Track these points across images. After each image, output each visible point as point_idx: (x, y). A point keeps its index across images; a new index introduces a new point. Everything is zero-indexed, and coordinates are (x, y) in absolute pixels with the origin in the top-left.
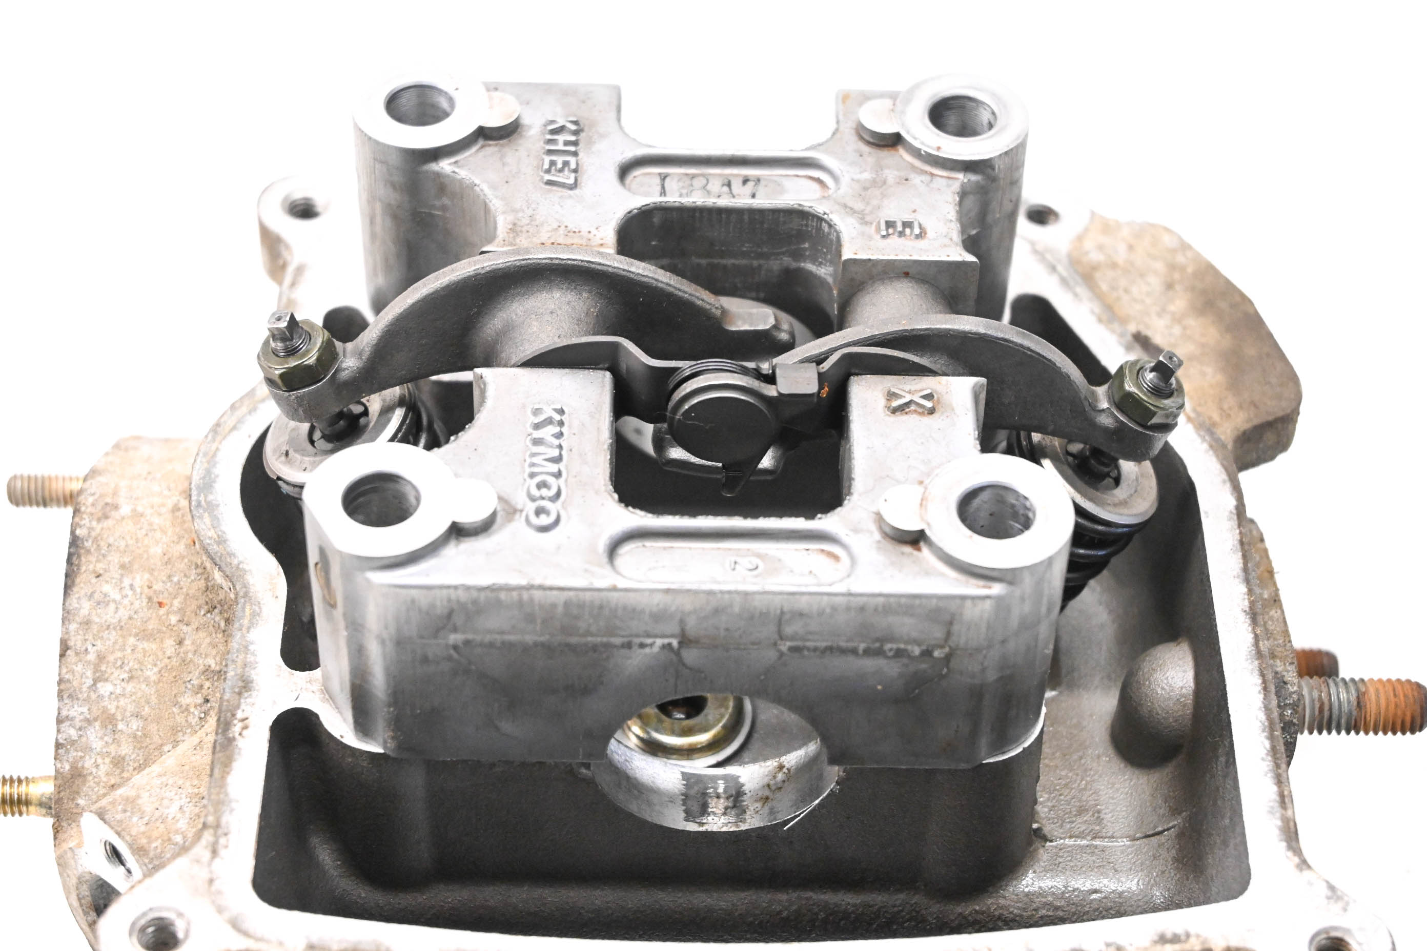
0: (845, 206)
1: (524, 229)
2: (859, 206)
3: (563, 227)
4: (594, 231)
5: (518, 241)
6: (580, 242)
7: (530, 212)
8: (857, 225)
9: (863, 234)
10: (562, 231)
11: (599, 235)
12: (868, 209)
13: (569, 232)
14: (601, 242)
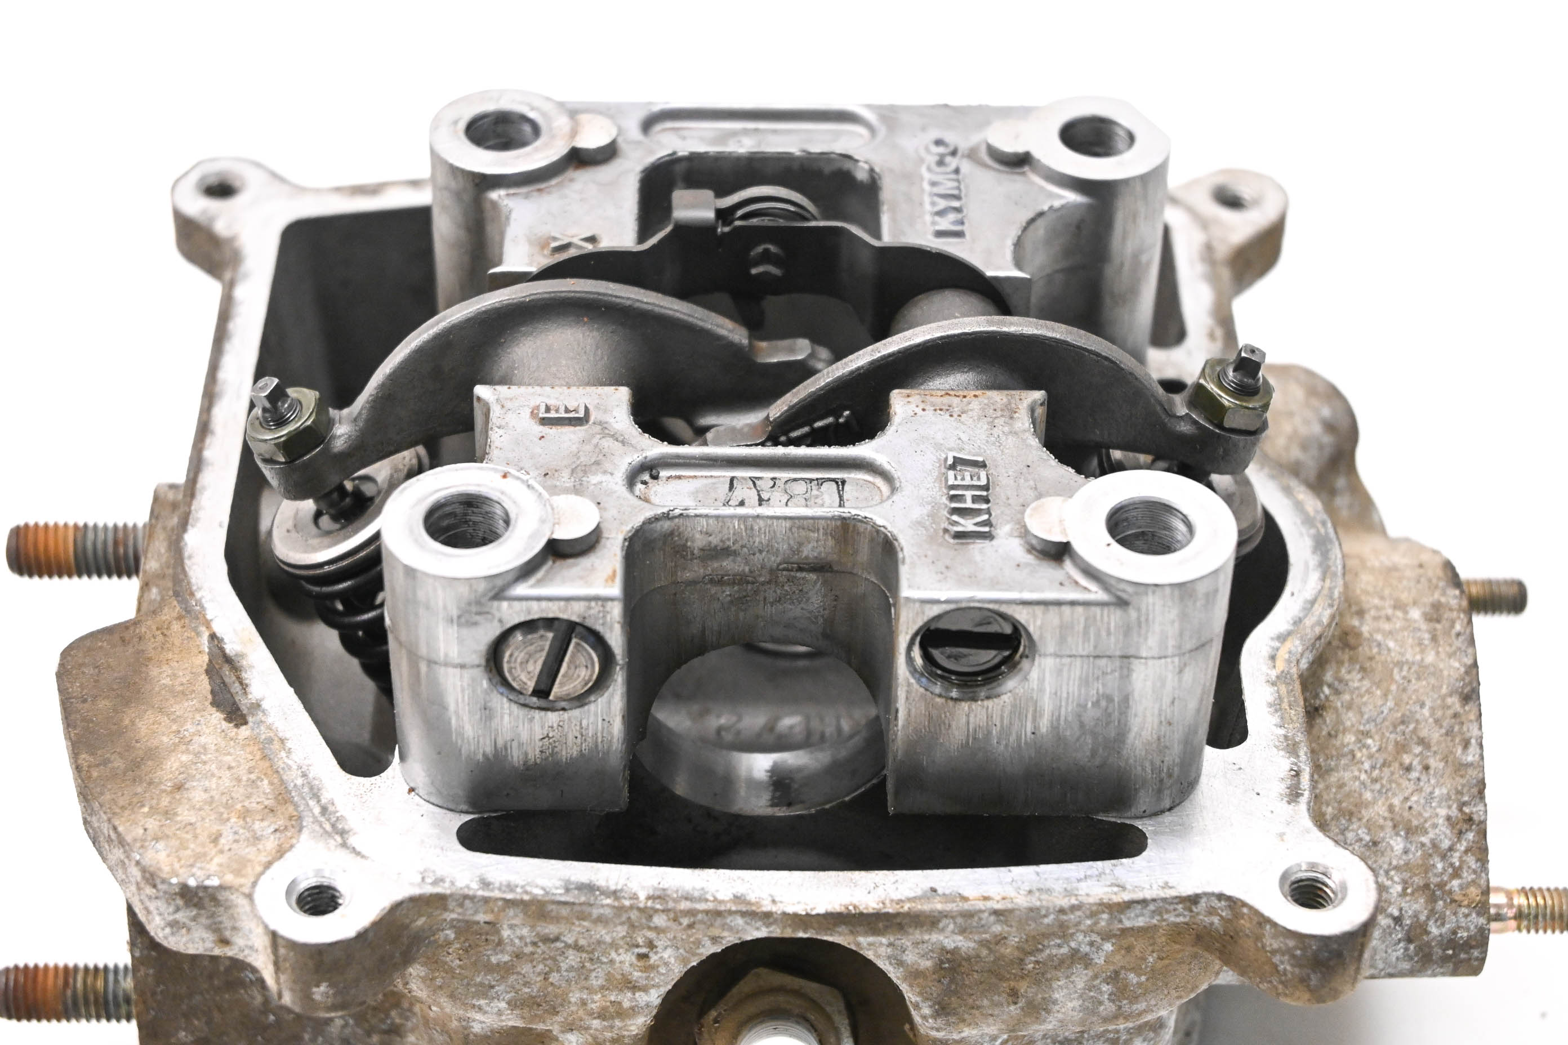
0: (623, 443)
1: (999, 413)
2: (607, 443)
3: (955, 416)
4: (919, 410)
5: (1005, 400)
6: (933, 399)
7: (995, 431)
8: (612, 420)
9: (605, 411)
10: (956, 411)
11: (913, 407)
12: (595, 441)
13: (948, 410)
14: (909, 399)
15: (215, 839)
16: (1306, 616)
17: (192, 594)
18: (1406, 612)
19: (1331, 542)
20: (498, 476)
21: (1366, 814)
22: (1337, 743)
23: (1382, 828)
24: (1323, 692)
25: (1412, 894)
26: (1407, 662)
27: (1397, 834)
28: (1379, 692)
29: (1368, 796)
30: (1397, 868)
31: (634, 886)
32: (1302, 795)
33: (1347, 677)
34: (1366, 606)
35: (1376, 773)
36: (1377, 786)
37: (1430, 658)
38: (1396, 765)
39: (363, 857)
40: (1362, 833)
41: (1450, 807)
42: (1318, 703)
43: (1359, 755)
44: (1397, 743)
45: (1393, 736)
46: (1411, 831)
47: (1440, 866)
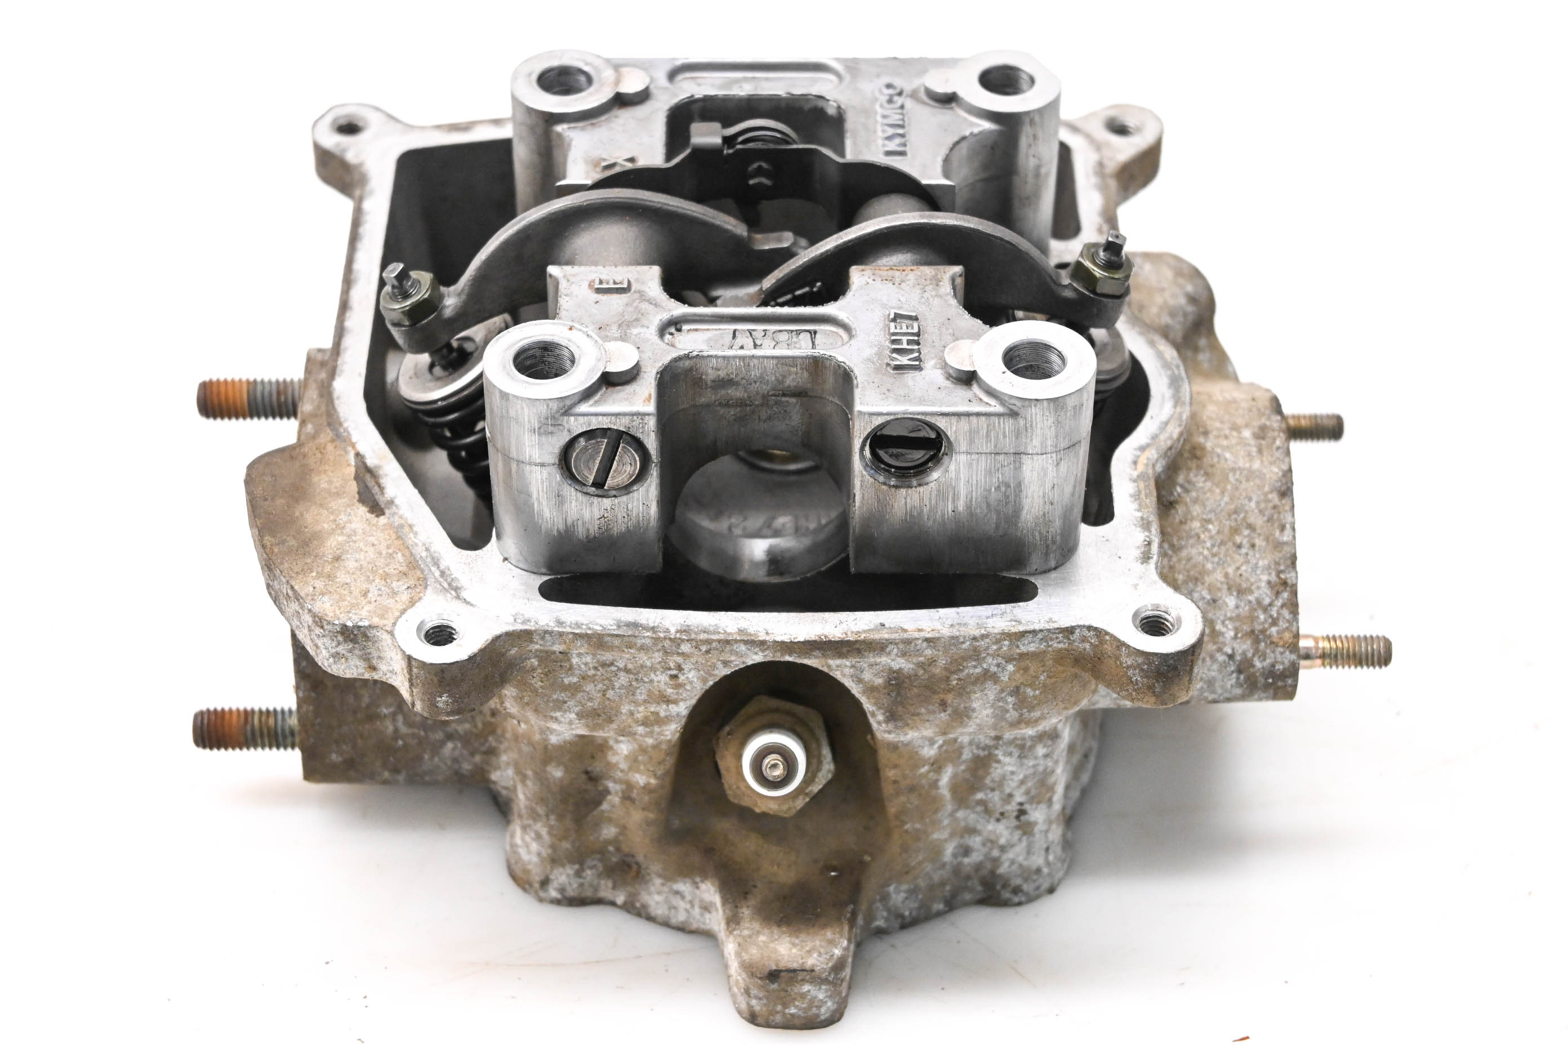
0: (656, 305)
1: (929, 282)
2: (644, 306)
3: (897, 284)
4: (870, 281)
5: (933, 273)
6: (881, 272)
7: (926, 295)
8: (647, 290)
9: (643, 283)
10: (897, 280)
11: (866, 278)
12: (635, 304)
13: (892, 280)
14: (863, 273)
15: (365, 594)
16: (1160, 433)
17: (341, 424)
18: (1240, 432)
19: (1182, 379)
20: (566, 329)
21: (1208, 580)
22: (1187, 527)
23: (1219, 589)
24: (1177, 491)
25: (1242, 637)
26: (1239, 468)
27: (1231, 594)
28: (1218, 491)
29: (1209, 566)
30: (1231, 619)
31: (667, 624)
32: (1152, 558)
33: (1194, 479)
34: (1209, 428)
35: (1215, 549)
36: (1216, 559)
37: (1256, 465)
38: (1230, 544)
39: (472, 605)
40: (1205, 593)
41: (1270, 574)
42: (1172, 499)
43: (1202, 536)
44: (1231, 527)
45: (1228, 523)
46: (1241, 592)
47: (1262, 617)
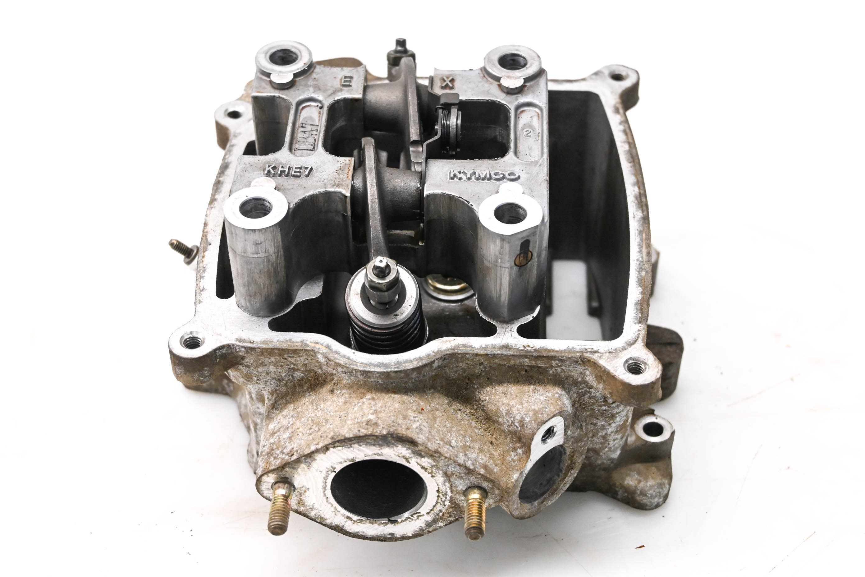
0: (330, 95)
2: (330, 92)
8: (343, 93)
12: (332, 90)
25: (270, 447)
28: (337, 409)
29: (303, 419)
37: (349, 422)
40: (291, 423)
41: (297, 447)
46: (290, 438)
47: (278, 452)
